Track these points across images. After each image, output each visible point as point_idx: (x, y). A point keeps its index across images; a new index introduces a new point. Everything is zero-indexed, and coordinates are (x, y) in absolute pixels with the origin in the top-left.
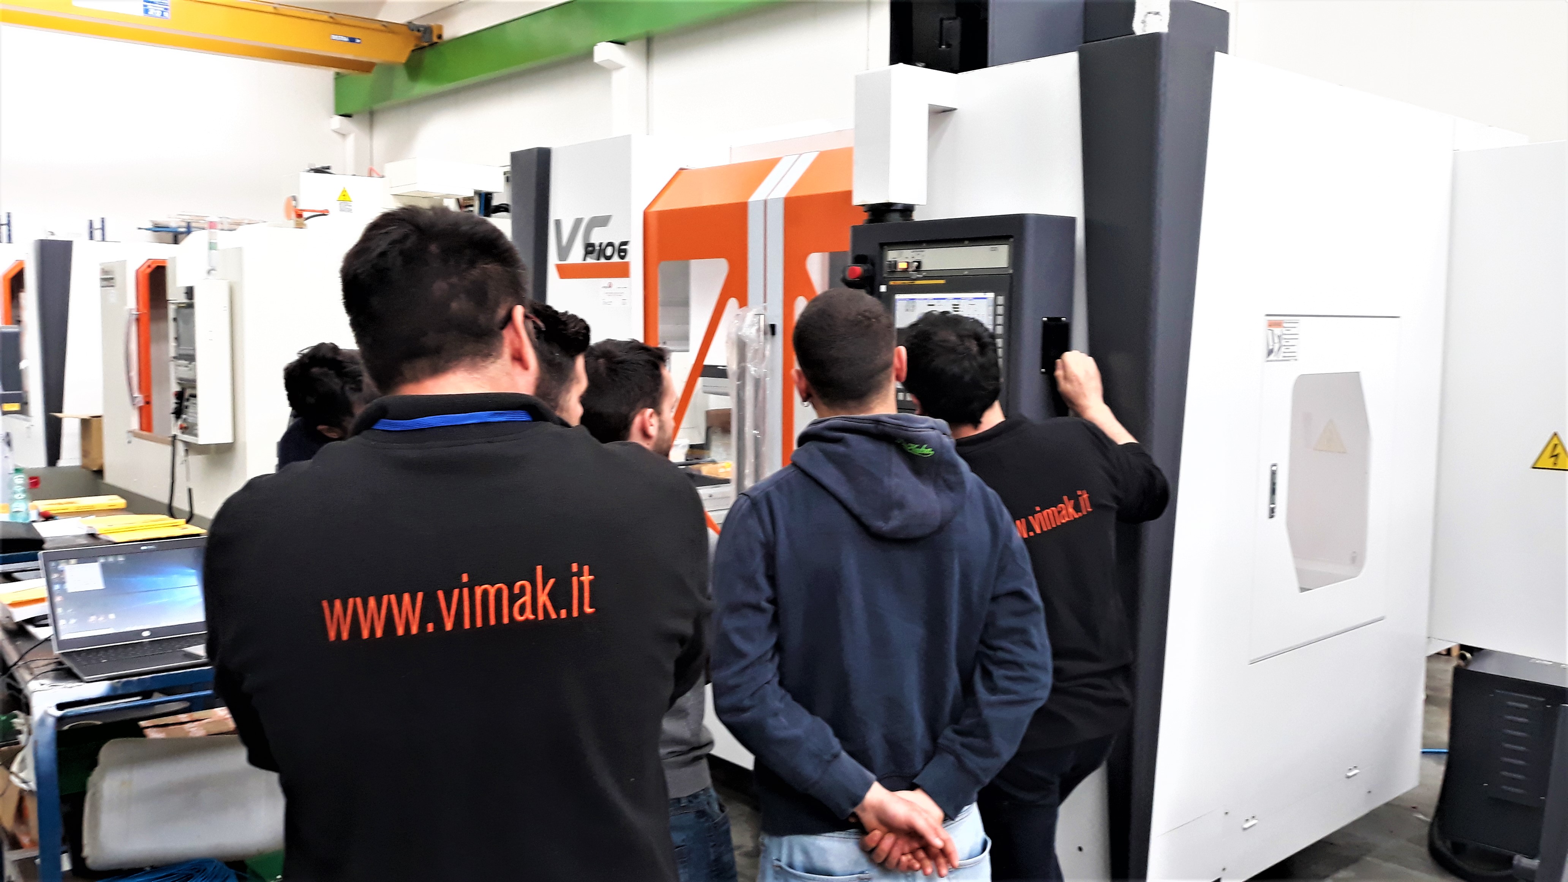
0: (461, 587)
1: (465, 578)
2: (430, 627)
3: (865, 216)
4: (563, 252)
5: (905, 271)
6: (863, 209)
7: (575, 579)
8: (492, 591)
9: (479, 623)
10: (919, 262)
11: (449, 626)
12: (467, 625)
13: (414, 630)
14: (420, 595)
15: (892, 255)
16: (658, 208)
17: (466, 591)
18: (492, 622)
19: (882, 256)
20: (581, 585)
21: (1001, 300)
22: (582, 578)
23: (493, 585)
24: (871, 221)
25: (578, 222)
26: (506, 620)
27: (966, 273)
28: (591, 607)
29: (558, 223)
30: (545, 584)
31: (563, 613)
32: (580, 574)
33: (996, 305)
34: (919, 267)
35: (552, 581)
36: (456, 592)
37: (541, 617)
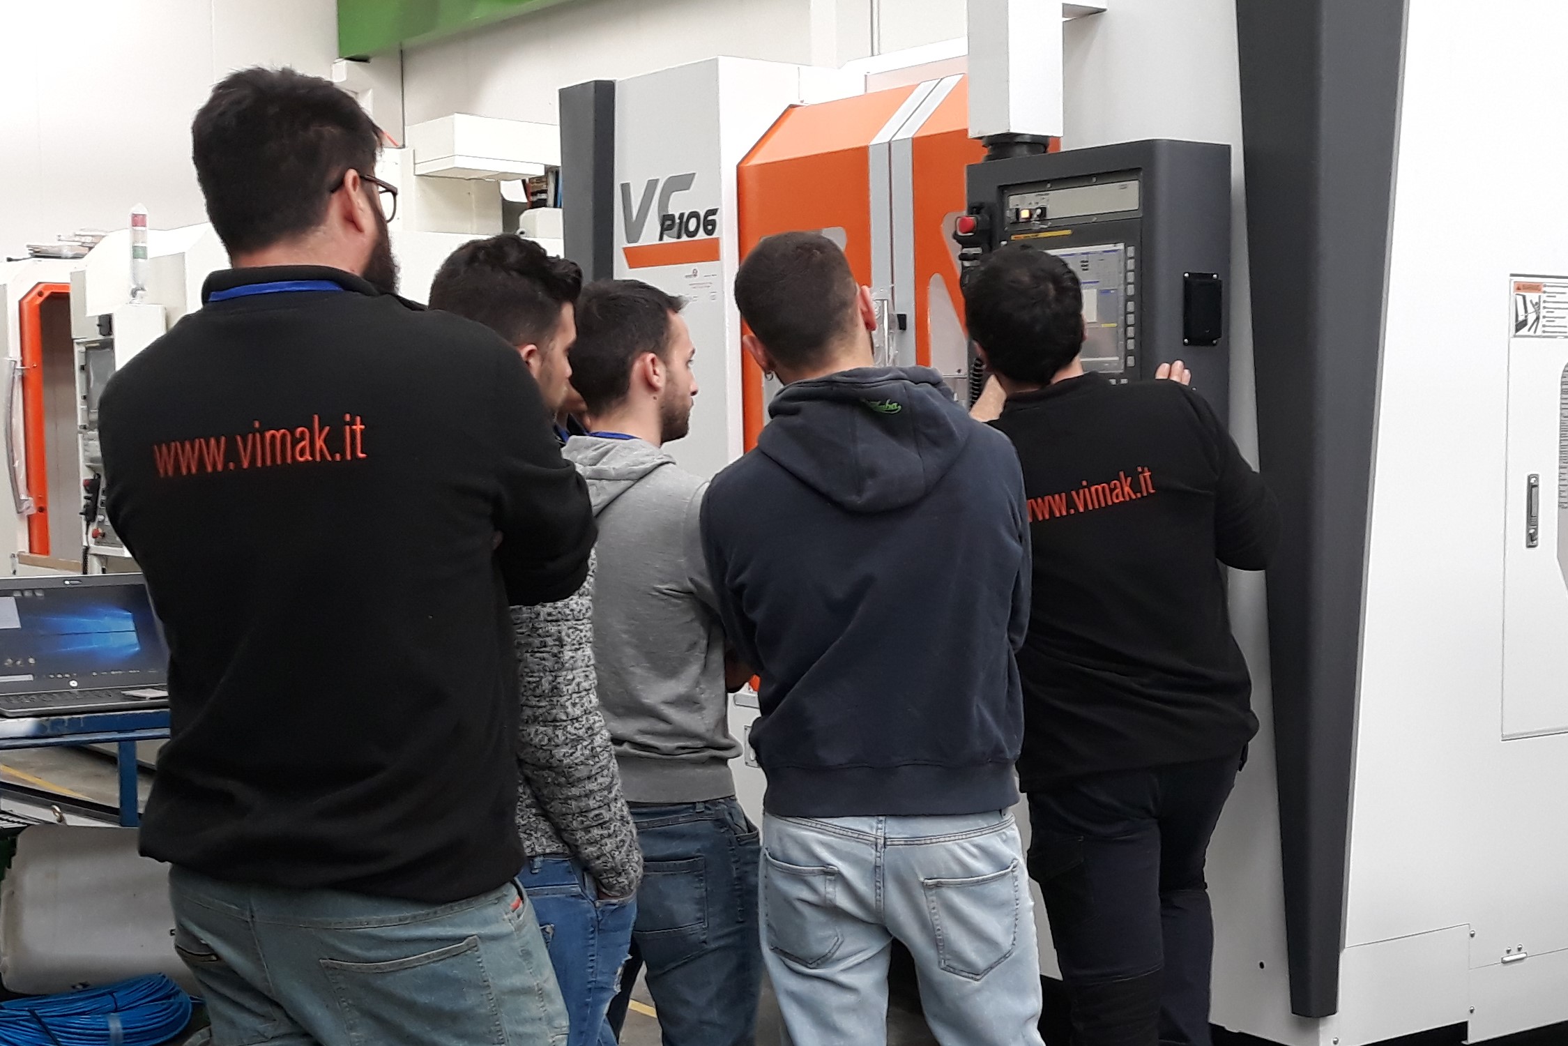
0: (254, 432)
1: (257, 424)
2: (231, 466)
3: (986, 152)
4: (633, 231)
5: (1029, 220)
6: (981, 142)
7: (348, 427)
8: (278, 435)
9: (269, 463)
10: (1044, 210)
11: (245, 465)
12: (259, 464)
13: (220, 467)
14: (223, 439)
15: (1014, 201)
16: (757, 160)
17: (258, 435)
18: (279, 461)
19: (1003, 205)
20: (353, 433)
21: (1131, 251)
22: (354, 427)
23: (278, 430)
24: (989, 158)
25: (652, 185)
26: (289, 461)
27: (1094, 219)
28: (362, 452)
29: (625, 188)
30: (321, 431)
31: (338, 457)
32: (352, 423)
33: (1127, 258)
34: (1043, 216)
35: (327, 428)
36: (250, 436)
37: (318, 459)
